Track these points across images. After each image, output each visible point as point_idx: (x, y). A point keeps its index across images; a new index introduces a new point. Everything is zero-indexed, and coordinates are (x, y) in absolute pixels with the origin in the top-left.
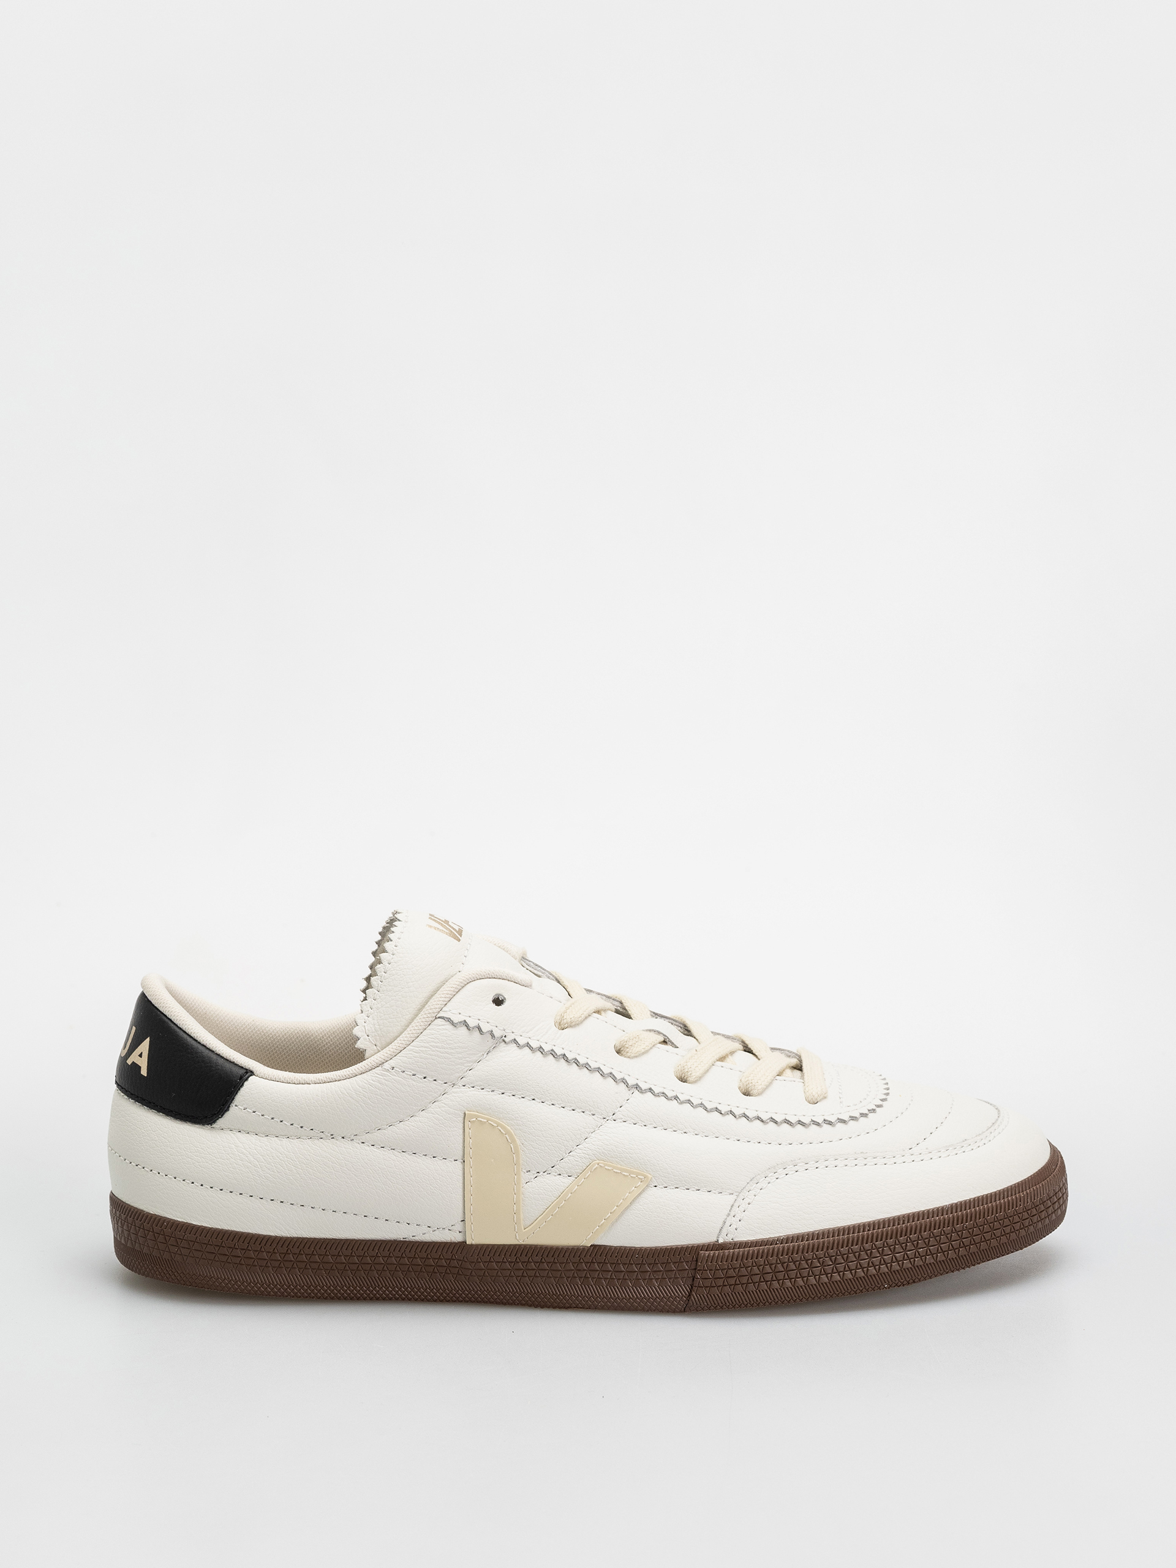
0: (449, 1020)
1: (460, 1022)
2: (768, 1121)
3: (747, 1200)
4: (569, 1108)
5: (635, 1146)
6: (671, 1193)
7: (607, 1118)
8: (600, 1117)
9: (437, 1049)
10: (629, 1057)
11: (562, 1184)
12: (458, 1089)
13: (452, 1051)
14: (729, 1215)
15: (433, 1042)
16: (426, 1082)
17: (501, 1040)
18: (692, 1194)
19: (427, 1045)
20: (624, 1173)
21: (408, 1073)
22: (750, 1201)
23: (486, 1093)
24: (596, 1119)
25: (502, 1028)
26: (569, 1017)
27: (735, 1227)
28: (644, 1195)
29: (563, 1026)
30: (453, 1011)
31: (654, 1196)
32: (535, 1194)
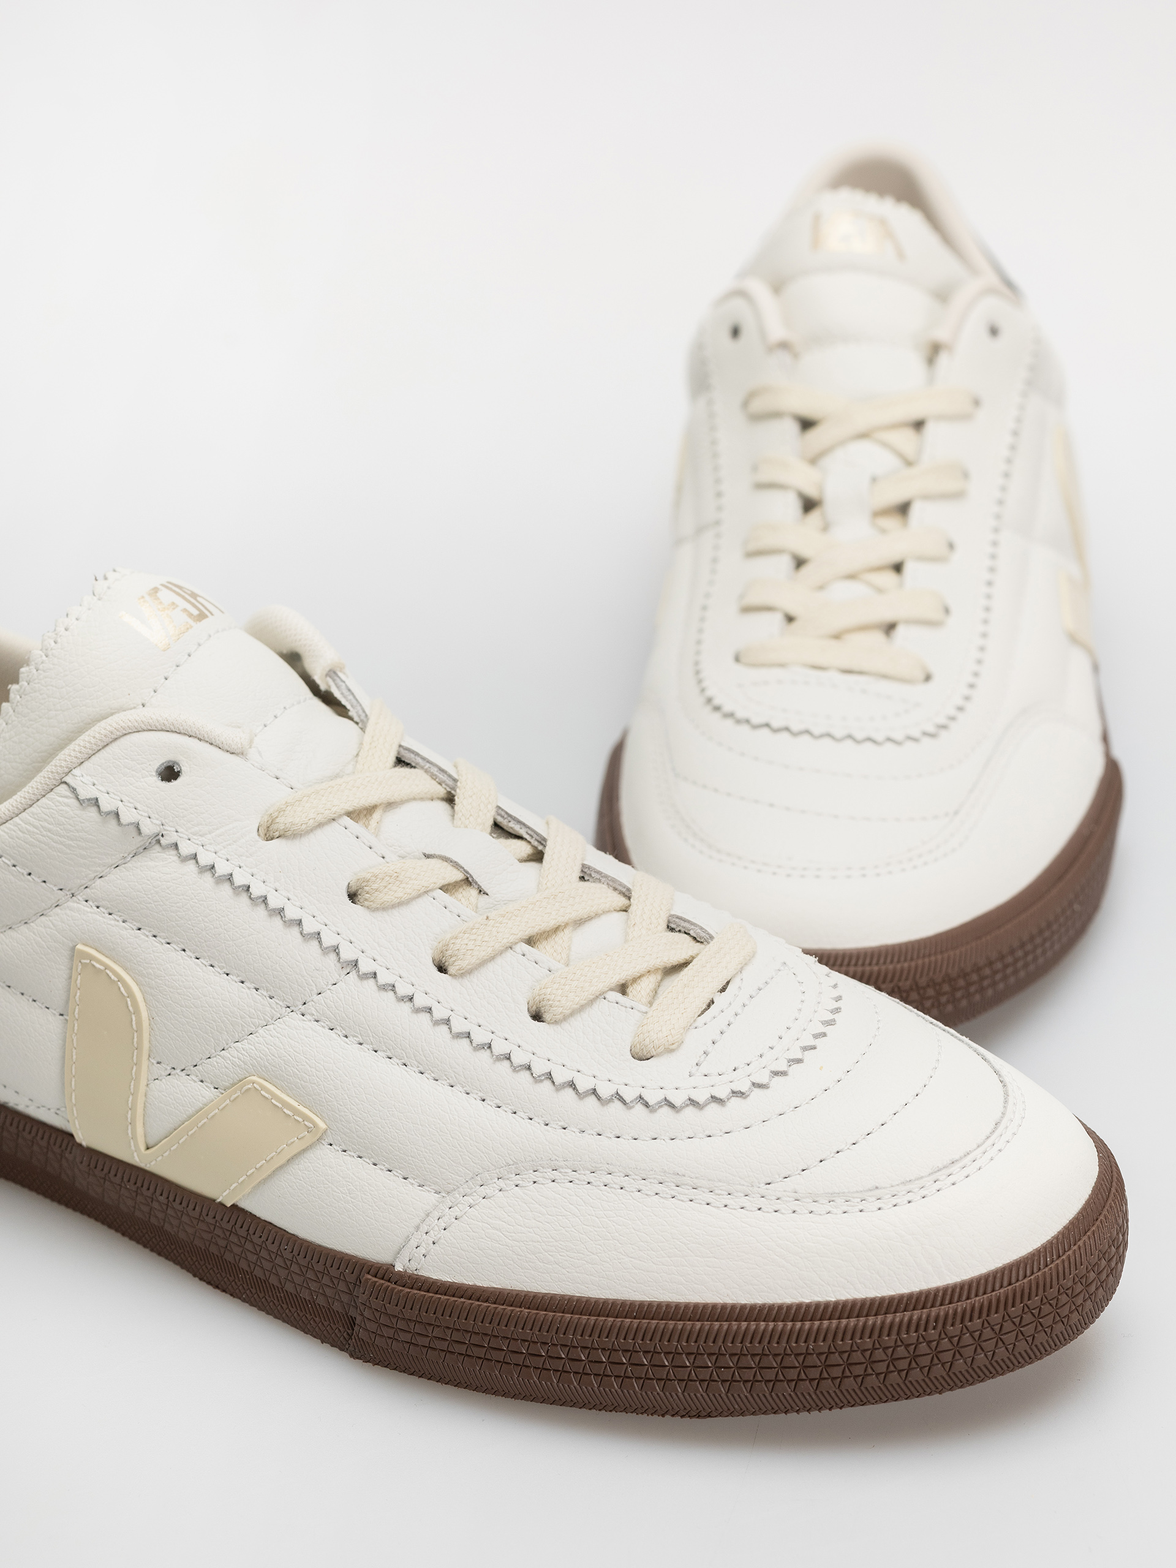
0: (74, 790)
1: (89, 800)
2: (543, 1078)
3: (455, 1211)
4: (235, 978)
5: (314, 1070)
6: (349, 1162)
7: (292, 1008)
8: (281, 1003)
9: (49, 834)
10: (368, 908)
11: (200, 1097)
12: (75, 905)
13: (70, 842)
14: (417, 1228)
15: (45, 820)
16: (29, 881)
17: (154, 842)
18: (379, 1174)
19: (37, 823)
20: (285, 1110)
21: (7, 861)
22: (459, 1214)
23: (113, 922)
24: (274, 1006)
25: (158, 822)
26: (282, 823)
27: (424, 1252)
28: (310, 1155)
29: (271, 833)
30: (84, 781)
31: (326, 1158)
32: (161, 1103)
